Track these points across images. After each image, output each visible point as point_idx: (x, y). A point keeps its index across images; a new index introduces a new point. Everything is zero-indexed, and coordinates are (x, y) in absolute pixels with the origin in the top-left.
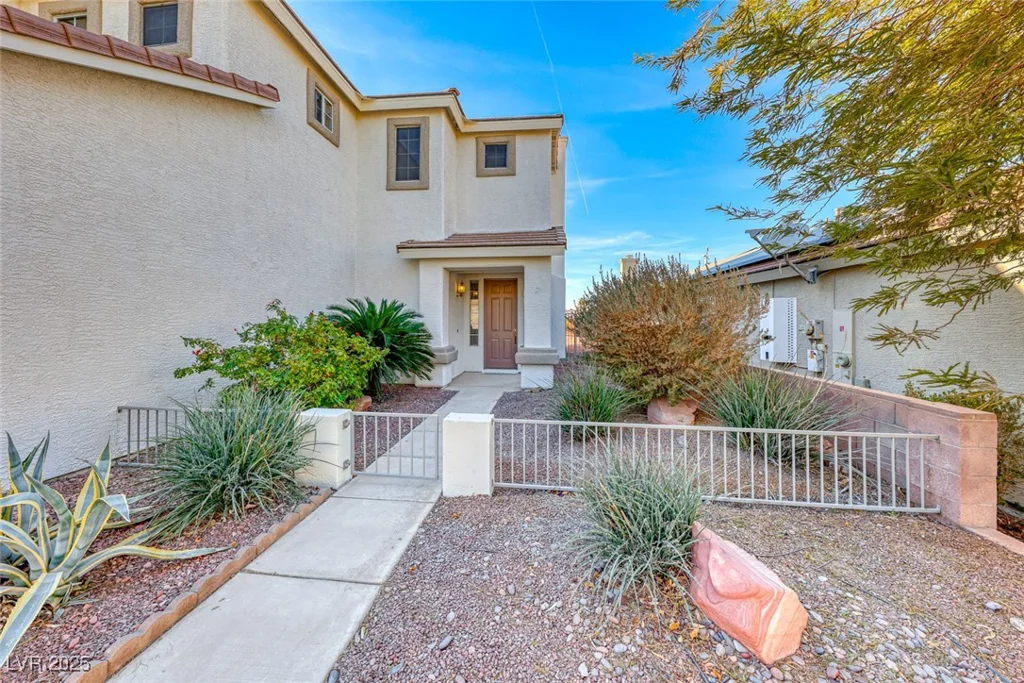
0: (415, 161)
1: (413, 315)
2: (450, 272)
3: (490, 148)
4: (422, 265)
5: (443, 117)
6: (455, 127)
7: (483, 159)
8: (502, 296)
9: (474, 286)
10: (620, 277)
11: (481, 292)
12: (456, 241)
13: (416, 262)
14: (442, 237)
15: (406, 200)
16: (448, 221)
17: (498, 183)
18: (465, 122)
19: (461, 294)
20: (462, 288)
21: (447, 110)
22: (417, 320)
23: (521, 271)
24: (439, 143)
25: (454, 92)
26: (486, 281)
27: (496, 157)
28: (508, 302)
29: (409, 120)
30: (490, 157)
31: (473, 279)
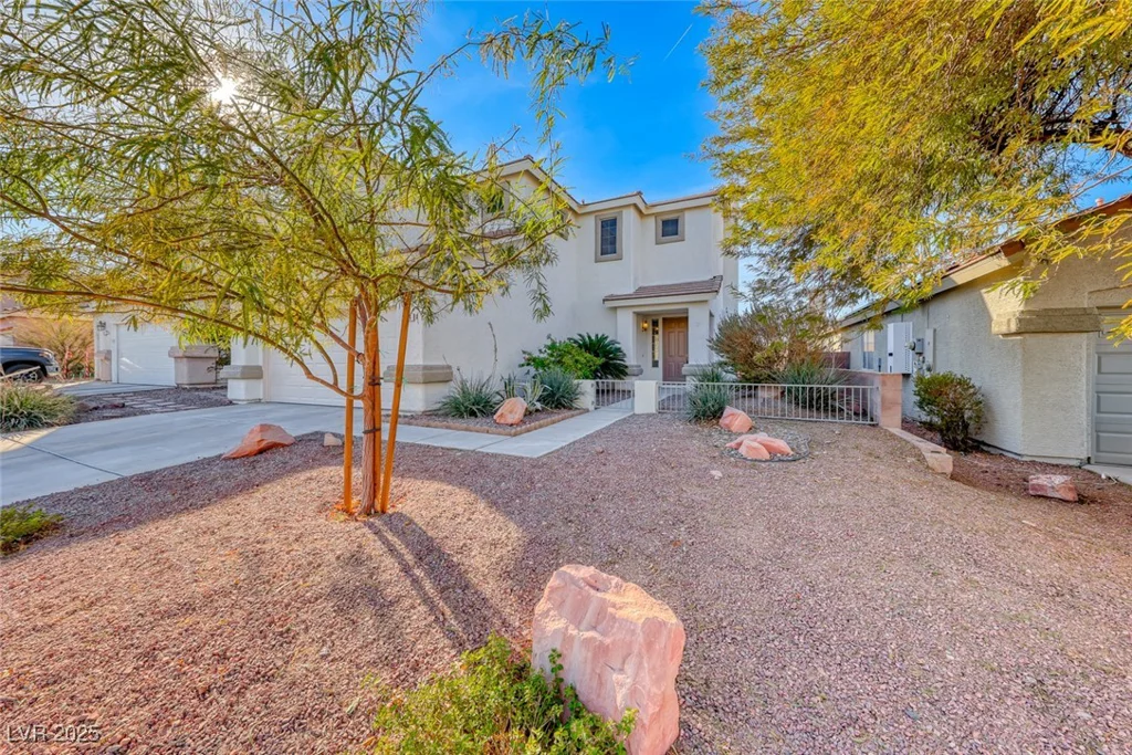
0: (614, 242)
1: (613, 342)
2: (638, 314)
3: (665, 223)
4: (619, 311)
5: (632, 211)
6: (640, 212)
7: (660, 232)
8: (677, 330)
9: (655, 323)
10: (750, 311)
11: (660, 328)
12: (642, 292)
13: (615, 308)
14: (631, 290)
15: (609, 267)
16: (636, 279)
17: (672, 248)
18: (647, 208)
19: (645, 329)
20: (646, 325)
21: (635, 205)
22: (618, 346)
23: (686, 311)
24: (629, 225)
25: (639, 193)
26: (664, 319)
27: (670, 228)
28: (681, 335)
29: (609, 215)
30: (666, 229)
31: (655, 318)
